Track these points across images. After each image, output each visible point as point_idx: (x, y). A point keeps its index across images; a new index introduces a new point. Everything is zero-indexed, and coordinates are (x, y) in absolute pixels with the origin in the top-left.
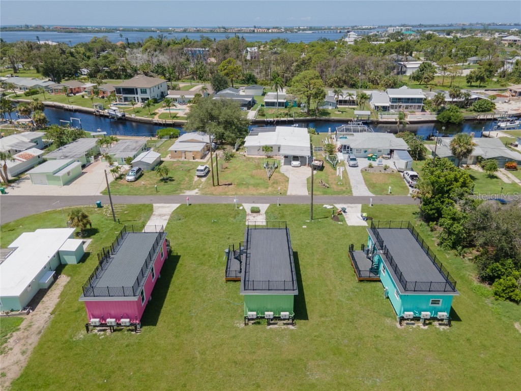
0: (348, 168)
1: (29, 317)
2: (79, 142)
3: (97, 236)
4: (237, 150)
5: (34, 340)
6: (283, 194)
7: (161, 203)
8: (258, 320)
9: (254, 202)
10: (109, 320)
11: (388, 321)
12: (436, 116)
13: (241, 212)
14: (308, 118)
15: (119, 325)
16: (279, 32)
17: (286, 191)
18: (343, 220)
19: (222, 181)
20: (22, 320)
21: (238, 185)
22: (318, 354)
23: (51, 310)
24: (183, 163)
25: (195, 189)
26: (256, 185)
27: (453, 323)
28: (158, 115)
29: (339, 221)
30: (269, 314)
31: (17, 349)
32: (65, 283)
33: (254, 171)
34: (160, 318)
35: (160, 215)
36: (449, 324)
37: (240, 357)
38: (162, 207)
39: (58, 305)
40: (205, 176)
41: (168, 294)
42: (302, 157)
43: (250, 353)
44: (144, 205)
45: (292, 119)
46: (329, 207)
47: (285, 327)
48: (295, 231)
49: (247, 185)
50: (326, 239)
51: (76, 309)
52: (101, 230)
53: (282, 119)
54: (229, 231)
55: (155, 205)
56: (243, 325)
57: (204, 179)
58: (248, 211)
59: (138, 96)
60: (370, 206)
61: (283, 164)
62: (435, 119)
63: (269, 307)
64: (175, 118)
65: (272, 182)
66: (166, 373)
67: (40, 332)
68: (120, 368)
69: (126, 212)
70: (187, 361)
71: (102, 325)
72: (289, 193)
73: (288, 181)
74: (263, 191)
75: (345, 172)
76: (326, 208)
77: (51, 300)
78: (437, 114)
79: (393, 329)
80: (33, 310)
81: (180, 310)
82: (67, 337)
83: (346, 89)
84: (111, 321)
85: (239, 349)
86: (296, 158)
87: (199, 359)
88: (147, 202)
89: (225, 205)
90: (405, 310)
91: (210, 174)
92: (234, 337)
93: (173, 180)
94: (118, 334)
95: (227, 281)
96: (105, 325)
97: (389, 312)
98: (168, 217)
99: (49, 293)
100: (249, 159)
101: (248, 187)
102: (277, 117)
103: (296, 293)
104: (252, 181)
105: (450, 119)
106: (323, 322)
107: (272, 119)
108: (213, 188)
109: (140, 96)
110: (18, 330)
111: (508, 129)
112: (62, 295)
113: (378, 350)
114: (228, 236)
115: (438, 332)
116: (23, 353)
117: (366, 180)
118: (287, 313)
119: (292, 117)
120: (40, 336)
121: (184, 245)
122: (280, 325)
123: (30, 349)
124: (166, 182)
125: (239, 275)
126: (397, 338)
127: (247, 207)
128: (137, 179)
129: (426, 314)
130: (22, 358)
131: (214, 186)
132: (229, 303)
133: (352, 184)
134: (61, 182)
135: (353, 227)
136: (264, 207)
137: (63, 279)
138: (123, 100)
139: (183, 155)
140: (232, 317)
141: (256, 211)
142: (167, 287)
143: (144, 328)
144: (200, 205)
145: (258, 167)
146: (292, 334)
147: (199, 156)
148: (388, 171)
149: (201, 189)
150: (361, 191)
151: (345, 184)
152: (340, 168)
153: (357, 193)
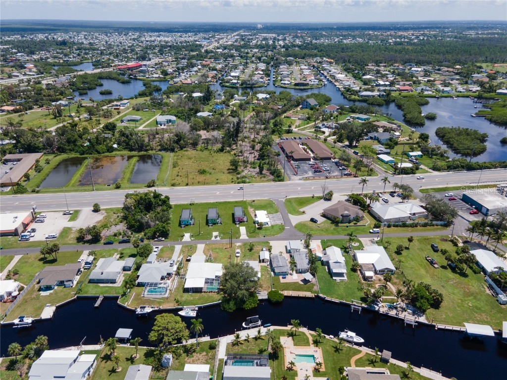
0: (176, 260)
6: (206, 244)
9: (217, 240)
13: (221, 236)
18: (191, 235)
26: (216, 248)
46: (192, 239)
60: (180, 241)
72: (204, 245)
73: (203, 251)
74: (214, 246)
75: (179, 257)
76: (194, 238)
104: (217, 250)
127: (218, 238)
133: (180, 251)
135: (189, 232)
136: (213, 238)
141: (216, 237)
144: (233, 238)
149: (236, 246)
150: (178, 248)
151: (182, 251)
152: (180, 259)
153: (180, 246)
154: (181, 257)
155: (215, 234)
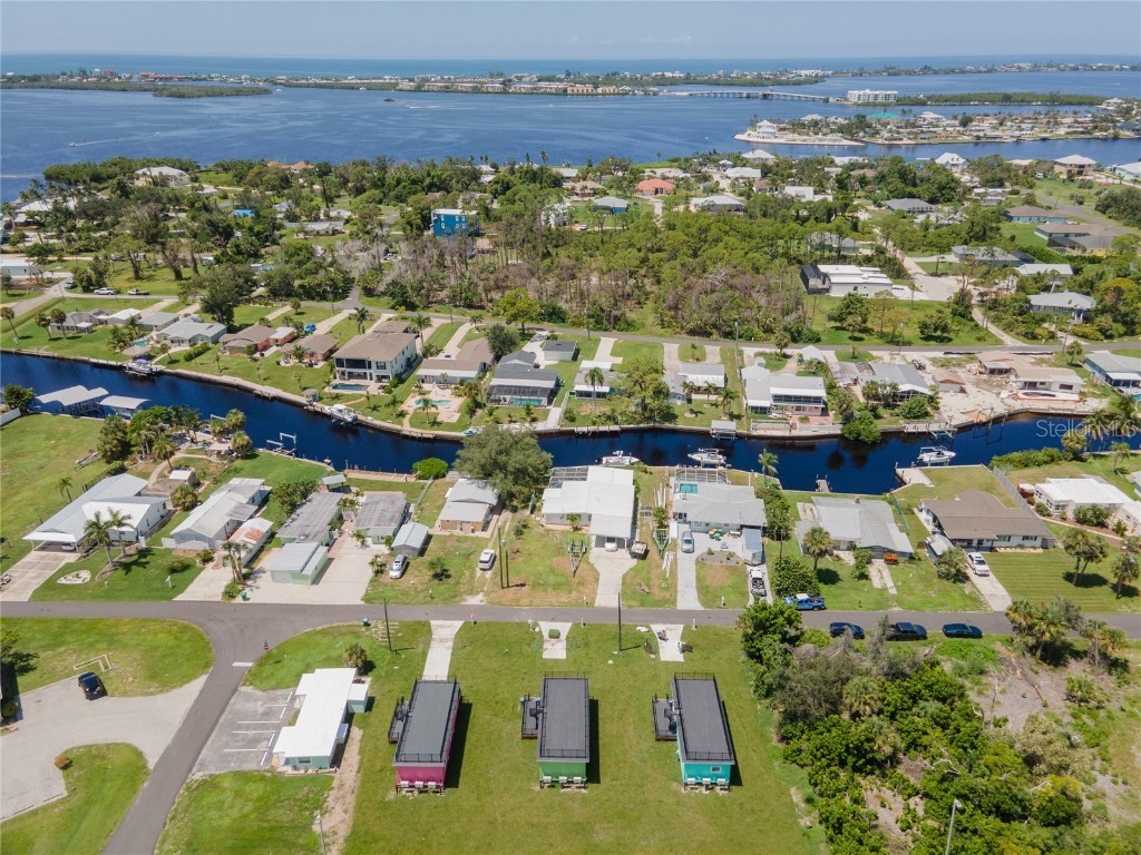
0: (680, 554)
1: (337, 775)
2: (314, 502)
3: (375, 672)
4: (532, 512)
5: (351, 799)
6: (590, 604)
7: (439, 619)
8: (553, 785)
9: (553, 620)
10: (417, 783)
11: (674, 785)
12: (841, 426)
13: (537, 637)
14: (642, 425)
15: (426, 787)
16: (618, 94)
17: (594, 599)
18: (656, 652)
19: (514, 580)
20: (333, 778)
21: (535, 585)
22: (605, 818)
23: (356, 768)
24: (459, 539)
25: (478, 593)
26: (557, 587)
27: (733, 788)
28: (408, 417)
29: (652, 653)
30: (563, 779)
31: (339, 808)
32: (359, 737)
33: (555, 559)
34: (461, 780)
35: (441, 641)
36: (728, 789)
37: (535, 820)
38: (442, 626)
39: (361, 762)
40: (491, 568)
41: (465, 753)
42: (619, 539)
43: (545, 816)
44: (420, 622)
45: (616, 428)
46: (643, 629)
47: (578, 790)
48: (598, 669)
49: (545, 585)
50: (632, 682)
51: (380, 768)
52: (377, 663)
53: (602, 428)
54: (523, 667)
55: (433, 623)
56: (538, 788)
57: (489, 574)
58: (546, 635)
59: (372, 371)
60: (694, 628)
61: (593, 544)
62: (839, 432)
63: (563, 771)
64: (436, 427)
65: (577, 581)
66: (473, 833)
67: (353, 792)
68: (433, 828)
69: (399, 635)
70: (491, 823)
71: (410, 787)
72: (597, 604)
73: (598, 579)
74: (564, 599)
75: (675, 563)
76: (639, 631)
77: (352, 756)
78: (844, 424)
79: (677, 793)
80: (339, 767)
81: (478, 771)
82: (380, 798)
83: (716, 340)
84: (419, 784)
85: (535, 812)
86: (611, 540)
87: (500, 821)
88: (423, 619)
89: (518, 624)
90: (689, 776)
91: (497, 563)
92: (530, 800)
93: (448, 576)
94: (425, 795)
95: (523, 738)
96: (413, 787)
97: (677, 778)
98: (451, 644)
99: (347, 749)
100: (548, 531)
101: (546, 591)
102: (594, 424)
103: (588, 760)
104: (552, 579)
105: (859, 435)
106: (613, 786)
107: (585, 429)
108: (502, 591)
109: (374, 372)
110: (333, 788)
111: (932, 465)
112: (361, 752)
113: (658, 815)
114: (522, 676)
115: (717, 797)
116: (346, 812)
117: (699, 579)
118: (580, 778)
119: (617, 423)
120: (354, 795)
121: (475, 688)
122: (573, 789)
123: (351, 808)
124: (441, 580)
125: (534, 732)
126: (678, 803)
127: (545, 627)
128: (403, 574)
129: (707, 780)
130: (346, 817)
131: (503, 588)
132: (525, 764)
133: (679, 588)
134: (310, 582)
135: (667, 663)
136: (564, 628)
137: (357, 733)
138: (346, 377)
139: (459, 526)
140: (528, 779)
141: (555, 635)
142: (463, 744)
143: (448, 790)
144: (487, 624)
145: (559, 551)
146: (584, 798)
147: (480, 527)
148: (732, 563)
149: (487, 594)
150: (688, 599)
151: (671, 586)
152: (669, 555)
153: (682, 605)
154: (666, 564)
155: (556, 651)
